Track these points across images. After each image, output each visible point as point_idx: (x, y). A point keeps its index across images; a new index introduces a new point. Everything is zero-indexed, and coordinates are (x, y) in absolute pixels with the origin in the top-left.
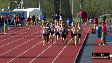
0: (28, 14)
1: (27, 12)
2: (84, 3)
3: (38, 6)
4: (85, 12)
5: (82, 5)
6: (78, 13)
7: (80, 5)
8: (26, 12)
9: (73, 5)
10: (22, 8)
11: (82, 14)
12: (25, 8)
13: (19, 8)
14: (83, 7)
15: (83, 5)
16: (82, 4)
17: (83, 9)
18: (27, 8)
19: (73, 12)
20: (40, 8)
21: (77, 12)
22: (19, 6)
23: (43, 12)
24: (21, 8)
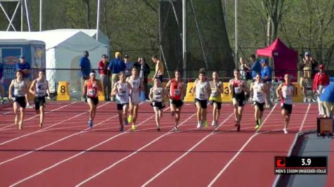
0: (47, 53)
1: (47, 48)
2: (286, 8)
3: (89, 20)
4: (288, 46)
5: (274, 18)
6: (258, 51)
7: (270, 18)
8: (41, 46)
9: (238, 18)
10: (26, 30)
11: (276, 54)
12: (35, 29)
13: (11, 30)
14: (279, 26)
15: (280, 16)
16: (276, 13)
17: (278, 31)
18: (45, 29)
19: (239, 48)
20: (100, 27)
21: (252, 45)
22: (11, 22)
23: (111, 43)
24: (18, 30)
